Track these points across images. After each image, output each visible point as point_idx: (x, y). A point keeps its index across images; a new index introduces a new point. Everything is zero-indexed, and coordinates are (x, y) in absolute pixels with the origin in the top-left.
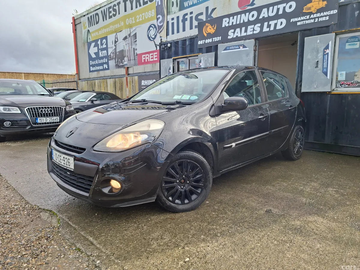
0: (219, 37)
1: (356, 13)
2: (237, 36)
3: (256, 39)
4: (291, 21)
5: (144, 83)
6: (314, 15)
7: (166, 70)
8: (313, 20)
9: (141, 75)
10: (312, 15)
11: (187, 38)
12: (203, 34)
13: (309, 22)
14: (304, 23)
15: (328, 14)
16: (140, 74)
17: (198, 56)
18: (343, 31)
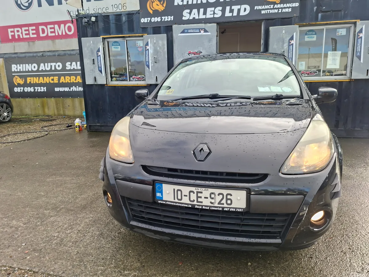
0: (171, 16)
1: (314, 8)
2: (194, 18)
3: (218, 24)
4: (255, 9)
5: (17, 69)
6: (278, 5)
7: (92, 51)
8: (277, 10)
9: (10, 58)
10: (276, 5)
11: (123, 13)
12: (148, 11)
13: (274, 12)
14: (268, 12)
15: (291, 6)
16: (6, 56)
17: (143, 37)
18: (304, 24)
